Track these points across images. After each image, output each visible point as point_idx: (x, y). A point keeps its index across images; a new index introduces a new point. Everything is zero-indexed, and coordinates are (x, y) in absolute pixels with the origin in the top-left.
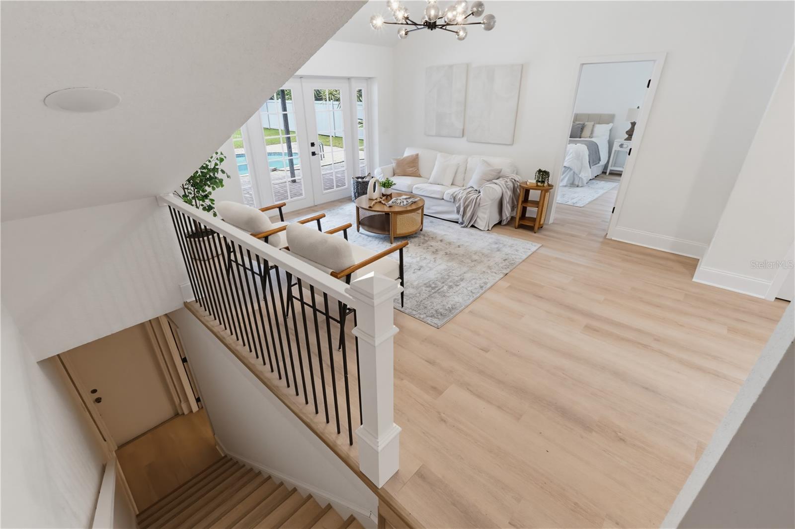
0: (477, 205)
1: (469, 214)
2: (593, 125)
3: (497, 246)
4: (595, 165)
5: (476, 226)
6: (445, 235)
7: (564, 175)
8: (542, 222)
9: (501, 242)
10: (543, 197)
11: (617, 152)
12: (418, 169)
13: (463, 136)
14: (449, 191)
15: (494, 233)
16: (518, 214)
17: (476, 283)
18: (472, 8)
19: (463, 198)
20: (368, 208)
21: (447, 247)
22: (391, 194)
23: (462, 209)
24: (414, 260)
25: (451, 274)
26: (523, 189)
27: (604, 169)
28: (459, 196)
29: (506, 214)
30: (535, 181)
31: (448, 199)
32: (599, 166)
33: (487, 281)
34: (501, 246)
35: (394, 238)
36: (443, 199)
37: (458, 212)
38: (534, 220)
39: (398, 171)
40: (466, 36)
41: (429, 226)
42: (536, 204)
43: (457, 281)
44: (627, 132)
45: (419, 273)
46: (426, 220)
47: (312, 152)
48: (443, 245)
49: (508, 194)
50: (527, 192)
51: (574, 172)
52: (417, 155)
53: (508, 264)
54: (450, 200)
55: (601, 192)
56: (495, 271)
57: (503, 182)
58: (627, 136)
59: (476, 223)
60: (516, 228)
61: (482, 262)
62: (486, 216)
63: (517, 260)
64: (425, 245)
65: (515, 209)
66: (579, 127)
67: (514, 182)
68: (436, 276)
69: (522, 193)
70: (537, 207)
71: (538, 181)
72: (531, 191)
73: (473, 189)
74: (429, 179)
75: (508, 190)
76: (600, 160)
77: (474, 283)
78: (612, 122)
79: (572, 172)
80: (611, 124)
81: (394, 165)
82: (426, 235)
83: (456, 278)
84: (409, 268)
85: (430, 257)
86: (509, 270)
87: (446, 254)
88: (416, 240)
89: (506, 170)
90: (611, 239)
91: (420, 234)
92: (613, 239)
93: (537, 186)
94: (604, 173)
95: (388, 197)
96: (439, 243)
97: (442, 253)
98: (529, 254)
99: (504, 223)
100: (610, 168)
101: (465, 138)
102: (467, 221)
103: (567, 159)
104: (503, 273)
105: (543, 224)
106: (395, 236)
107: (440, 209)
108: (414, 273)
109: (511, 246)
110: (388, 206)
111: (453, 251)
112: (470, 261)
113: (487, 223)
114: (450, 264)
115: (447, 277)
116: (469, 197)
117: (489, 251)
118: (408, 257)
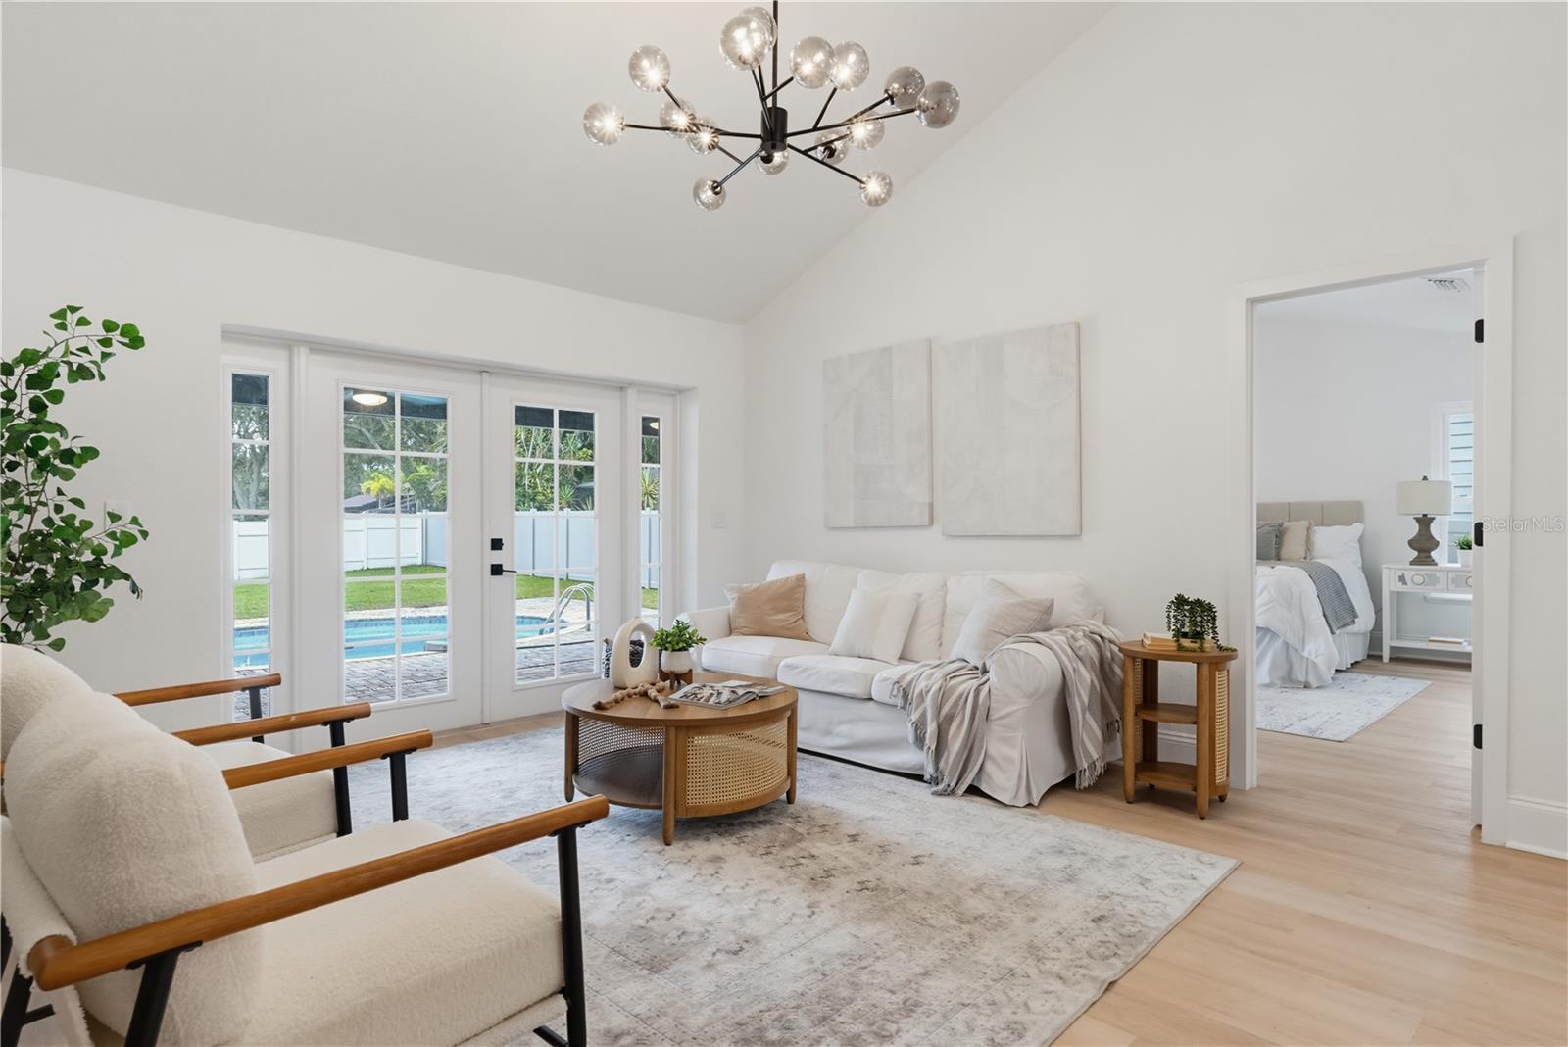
0: (982, 714)
1: (955, 746)
2: (1308, 529)
3: (1061, 862)
4: (1343, 626)
5: (984, 788)
6: (873, 818)
7: (1262, 647)
8: (1220, 778)
9: (1080, 848)
10: (1206, 687)
11: (1399, 598)
12: (802, 617)
13: (932, 522)
14: (885, 675)
15: (1050, 816)
16: (1127, 751)
17: (971, 1030)
18: (890, 83)
19: (931, 693)
20: (590, 709)
21: (871, 860)
22: (691, 670)
23: (931, 728)
24: (729, 912)
25: (865, 977)
26: (1134, 659)
27: (1371, 647)
28: (921, 685)
29: (1086, 750)
30: (1169, 636)
31: (886, 699)
32: (1355, 634)
33: (1022, 1016)
34: (1079, 862)
35: (677, 821)
36: (871, 699)
37: (920, 741)
38: (1189, 772)
39: (740, 622)
40: (889, 193)
41: (815, 787)
42: (1189, 714)
43: (888, 1017)
44: (1411, 543)
45: (730, 967)
46: (805, 768)
47: (493, 566)
48: (860, 853)
49: (1084, 680)
50: (1149, 668)
51: (1286, 645)
52: (801, 579)
53: (1113, 937)
54: (891, 701)
55: (1387, 704)
56: (1057, 967)
57: (1062, 639)
58: (1416, 553)
59: (984, 778)
60: (1129, 802)
61: (999, 925)
62: (1015, 754)
63: (1151, 924)
64: (790, 852)
65: (1118, 735)
66: (1269, 533)
67: (1099, 641)
68: (799, 987)
69: (1130, 682)
70: (1195, 723)
71: (1179, 635)
72: (1163, 666)
73: (964, 664)
74: (830, 645)
75: (1082, 668)
76: (1355, 615)
77: (961, 1027)
78: (1360, 520)
79: (1279, 643)
80: (1357, 525)
81: (732, 605)
82: (804, 815)
83: (888, 1001)
84: (695, 944)
85: (793, 898)
86: (1118, 964)
87: (863, 887)
88: (762, 833)
89: (1069, 607)
90: (1503, 848)
91: (782, 813)
92: (1511, 844)
93: (1180, 648)
94: (1373, 656)
95: (680, 678)
96: (847, 847)
97: (842, 884)
98: (1199, 894)
99: (1085, 781)
100: (1387, 643)
101: (937, 529)
102: (951, 775)
103: (1258, 602)
104: (1093, 979)
105: (1225, 787)
106: (682, 815)
107: (863, 732)
108: (710, 966)
109: (1119, 863)
110: (662, 704)
111: (889, 878)
112: (952, 922)
113: (1020, 777)
114: (869, 931)
115: (845, 993)
116: (954, 688)
117: (1032, 882)
118: (711, 895)
